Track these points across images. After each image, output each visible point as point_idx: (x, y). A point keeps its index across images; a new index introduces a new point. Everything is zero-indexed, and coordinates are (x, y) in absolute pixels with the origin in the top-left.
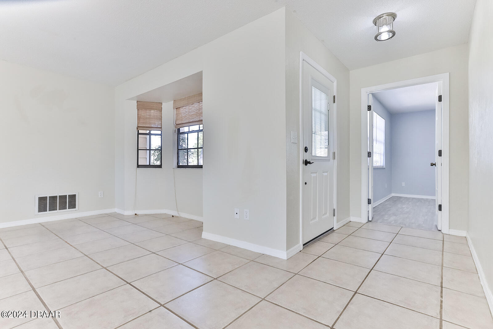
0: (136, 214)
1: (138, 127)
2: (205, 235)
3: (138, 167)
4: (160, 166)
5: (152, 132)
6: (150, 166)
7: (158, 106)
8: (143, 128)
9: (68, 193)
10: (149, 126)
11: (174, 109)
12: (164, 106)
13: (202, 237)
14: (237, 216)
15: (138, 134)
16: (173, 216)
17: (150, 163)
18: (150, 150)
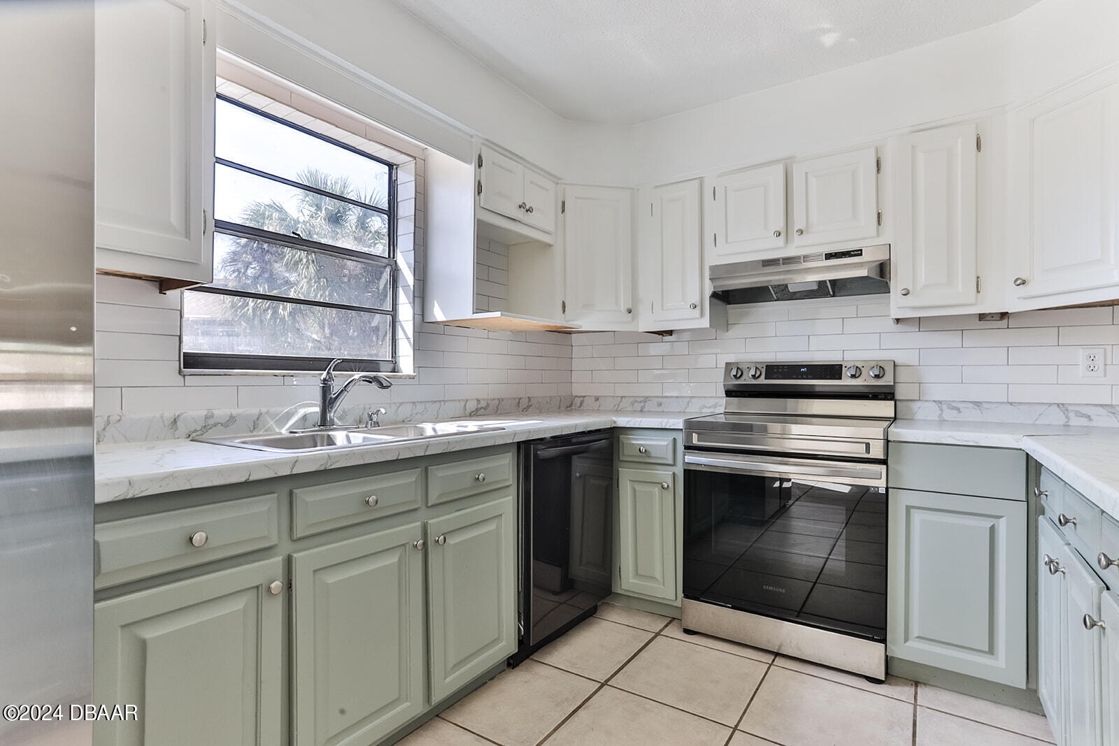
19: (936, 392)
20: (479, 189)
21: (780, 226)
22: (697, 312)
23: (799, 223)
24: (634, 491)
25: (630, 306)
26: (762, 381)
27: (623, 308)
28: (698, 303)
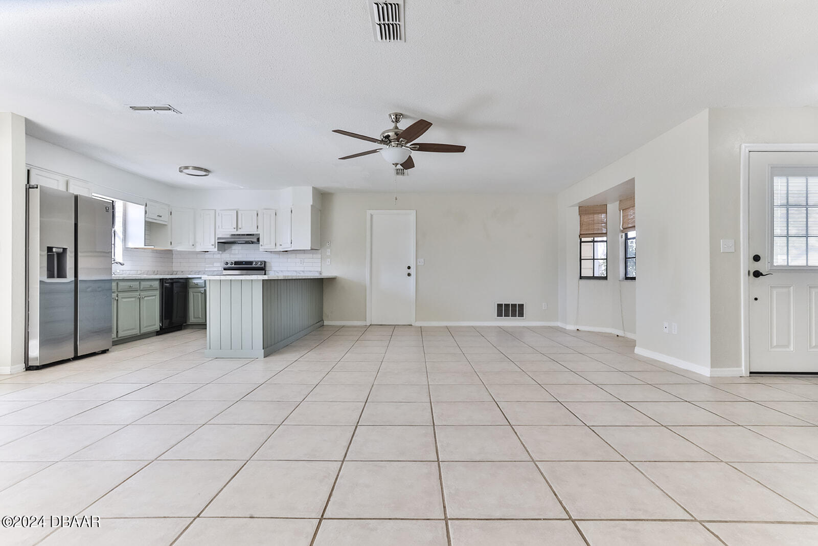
0: (578, 330)
1: (580, 234)
2: (638, 350)
3: (581, 279)
4: (605, 278)
5: (596, 239)
6: (594, 278)
7: (603, 209)
8: (585, 236)
9: (517, 303)
10: (593, 233)
11: (620, 211)
12: (610, 207)
13: (635, 352)
14: (666, 330)
15: (581, 242)
16: (618, 336)
17: (594, 275)
18: (594, 259)
19: (274, 268)
20: (146, 212)
21: (235, 227)
22: (214, 247)
23: (240, 226)
24: (193, 295)
25: (193, 244)
26: (233, 266)
27: (191, 244)
28: (214, 244)
